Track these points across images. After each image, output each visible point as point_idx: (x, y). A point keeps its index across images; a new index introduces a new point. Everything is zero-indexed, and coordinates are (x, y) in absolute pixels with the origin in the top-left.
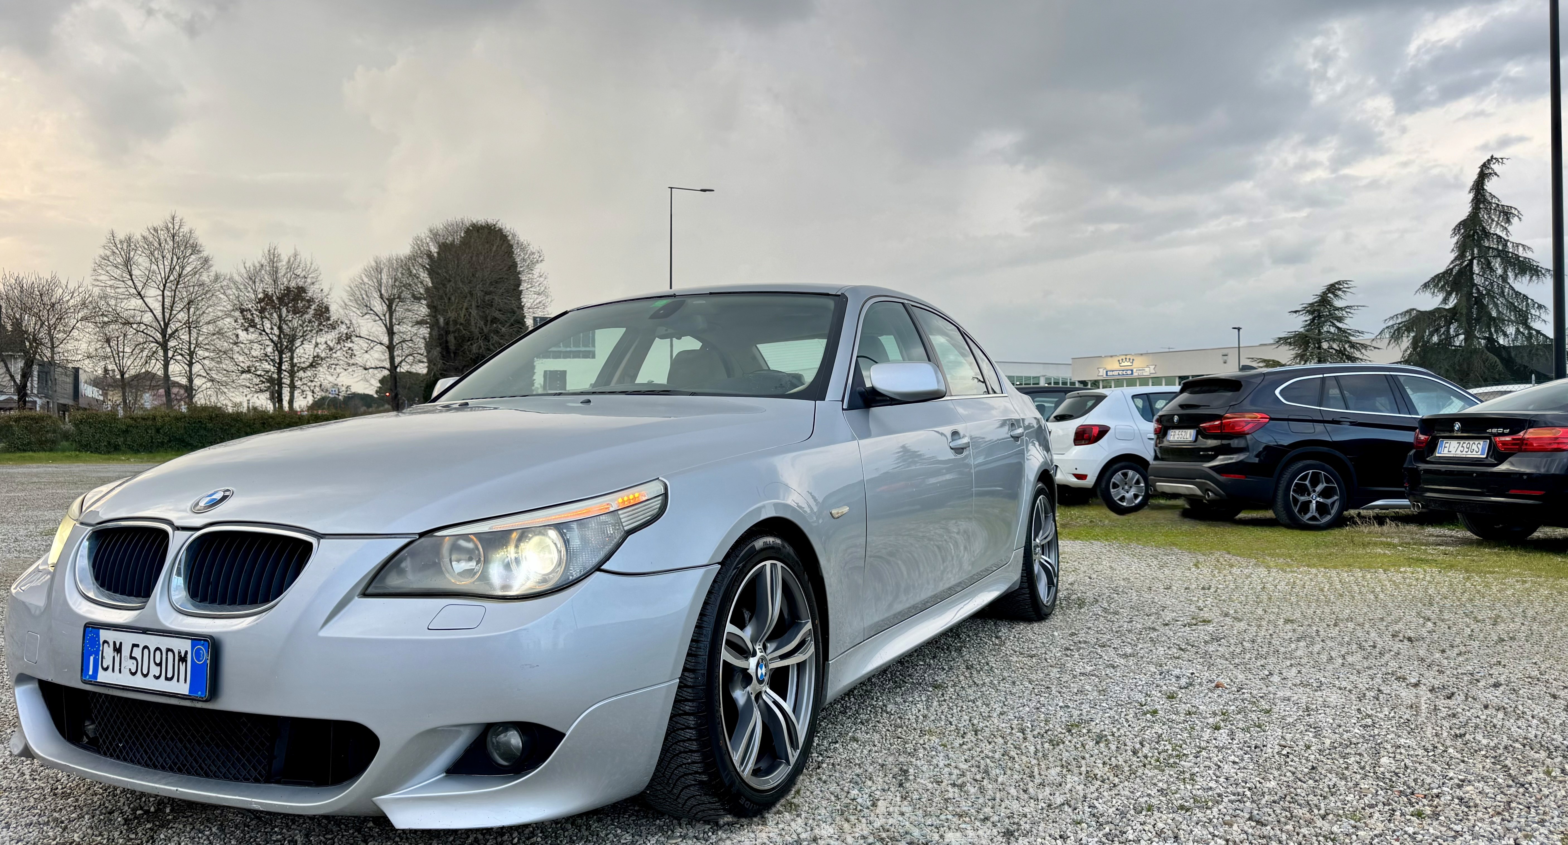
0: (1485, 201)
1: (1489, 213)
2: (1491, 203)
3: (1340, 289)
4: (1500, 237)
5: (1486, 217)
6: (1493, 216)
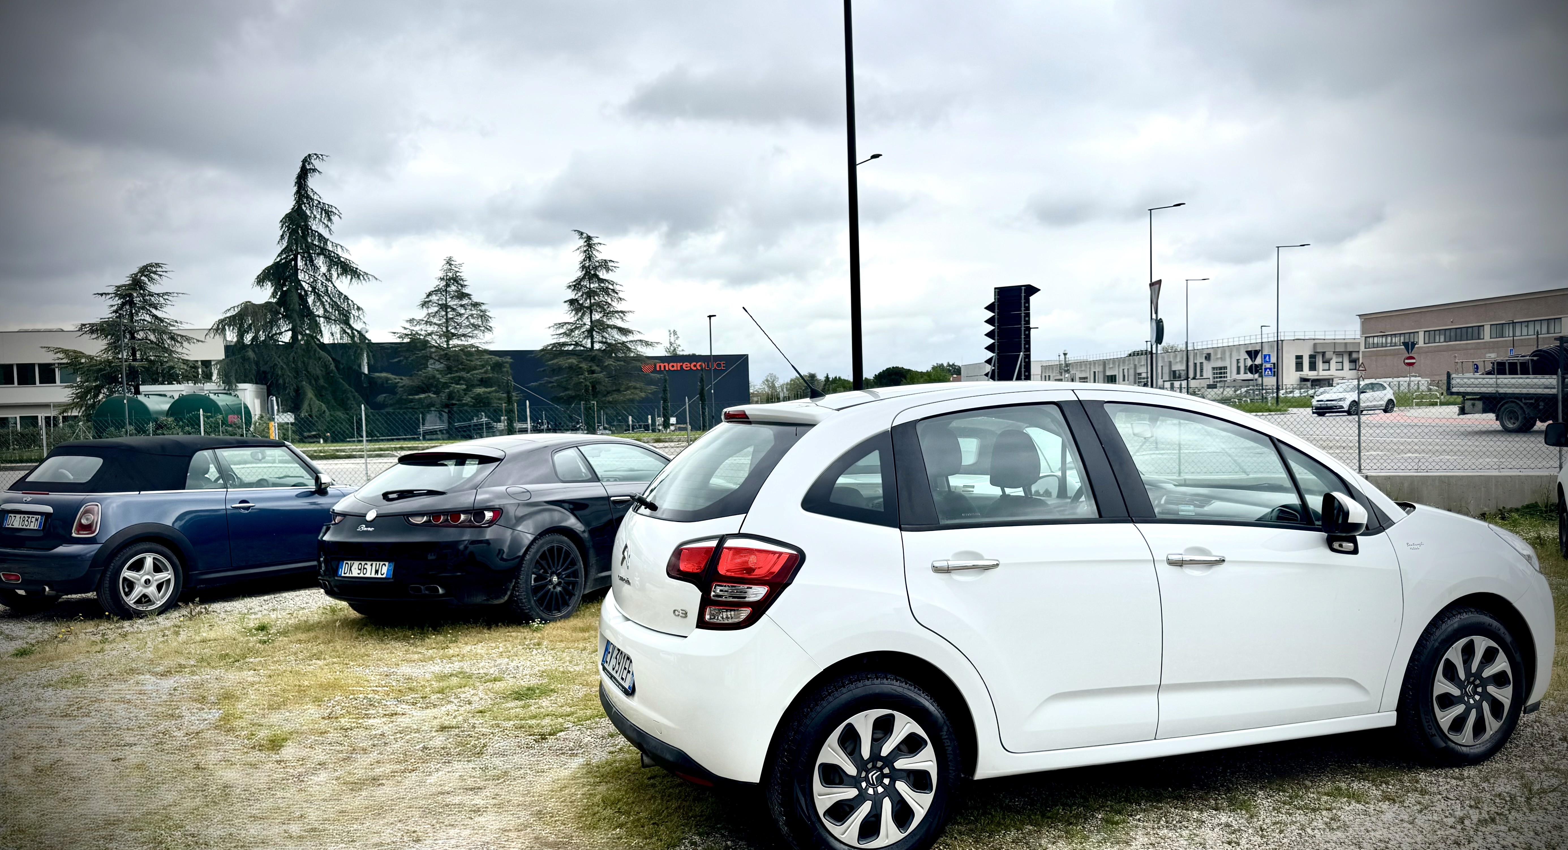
0: (308, 197)
1: (311, 210)
2: (312, 200)
3: (155, 273)
4: (321, 235)
5: (308, 212)
6: (315, 213)
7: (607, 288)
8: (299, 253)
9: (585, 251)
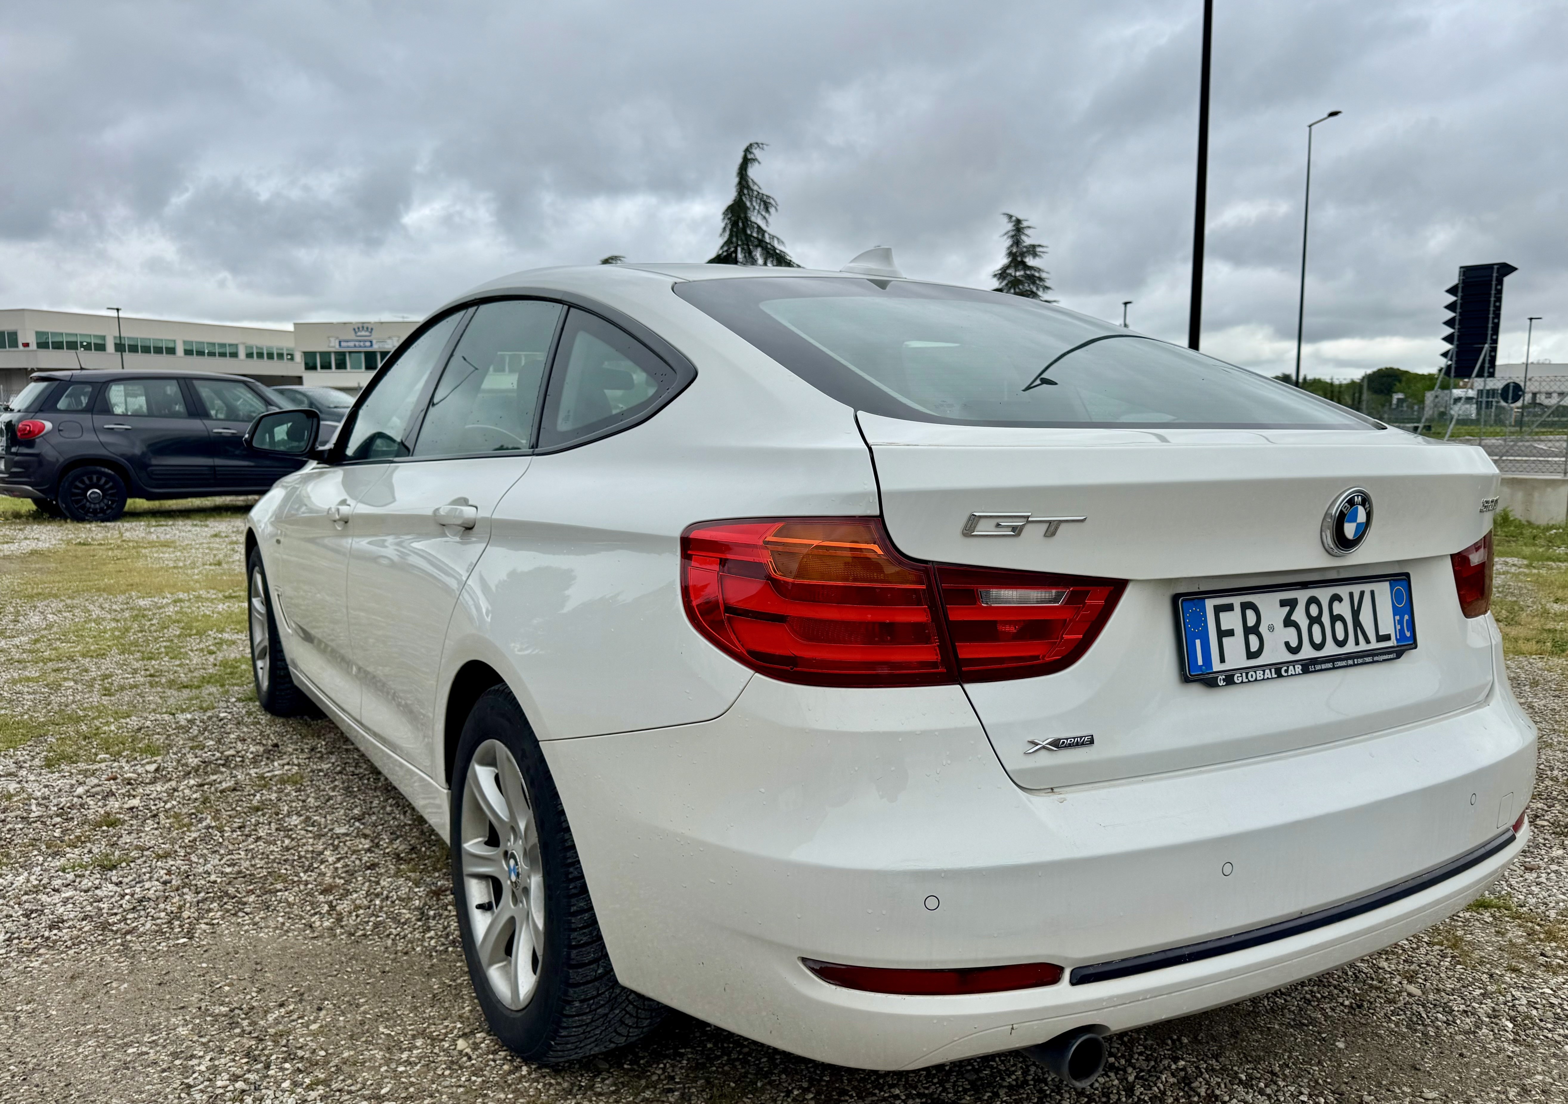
0: (748, 188)
1: (751, 201)
2: (752, 190)
4: (759, 227)
5: (748, 204)
6: (754, 204)
7: (1033, 276)
8: (738, 245)
9: (1013, 236)
